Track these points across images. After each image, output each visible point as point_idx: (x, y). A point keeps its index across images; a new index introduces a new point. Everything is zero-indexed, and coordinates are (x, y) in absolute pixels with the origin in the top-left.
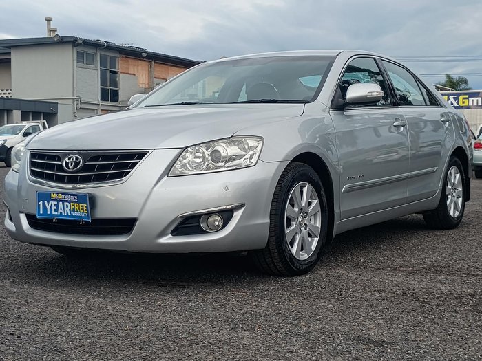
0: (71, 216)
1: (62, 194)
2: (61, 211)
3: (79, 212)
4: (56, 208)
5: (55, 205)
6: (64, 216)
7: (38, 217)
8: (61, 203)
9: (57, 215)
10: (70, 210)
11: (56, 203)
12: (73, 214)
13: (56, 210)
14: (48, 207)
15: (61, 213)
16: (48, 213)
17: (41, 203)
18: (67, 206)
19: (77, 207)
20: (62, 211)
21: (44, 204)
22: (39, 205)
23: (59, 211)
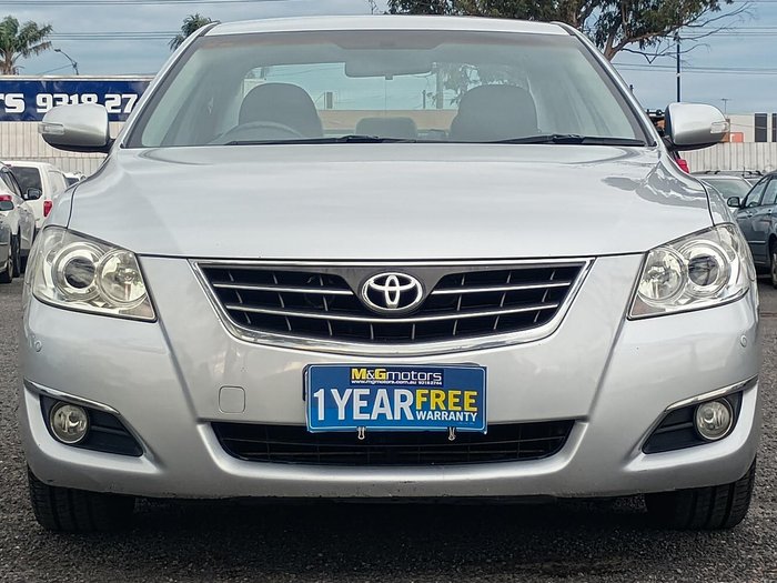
0: (415, 422)
1: (388, 369)
2: (382, 411)
3: (447, 412)
4: (365, 404)
5: (362, 398)
6: (393, 422)
7: (312, 429)
8: (382, 393)
9: (370, 422)
10: (413, 407)
11: (367, 392)
12: (421, 416)
13: (367, 410)
14: (341, 404)
15: (383, 416)
16: (341, 416)
17: (320, 394)
18: (404, 398)
19: (437, 397)
20: (387, 410)
21: (328, 397)
22: (315, 401)
23: (377, 410)
